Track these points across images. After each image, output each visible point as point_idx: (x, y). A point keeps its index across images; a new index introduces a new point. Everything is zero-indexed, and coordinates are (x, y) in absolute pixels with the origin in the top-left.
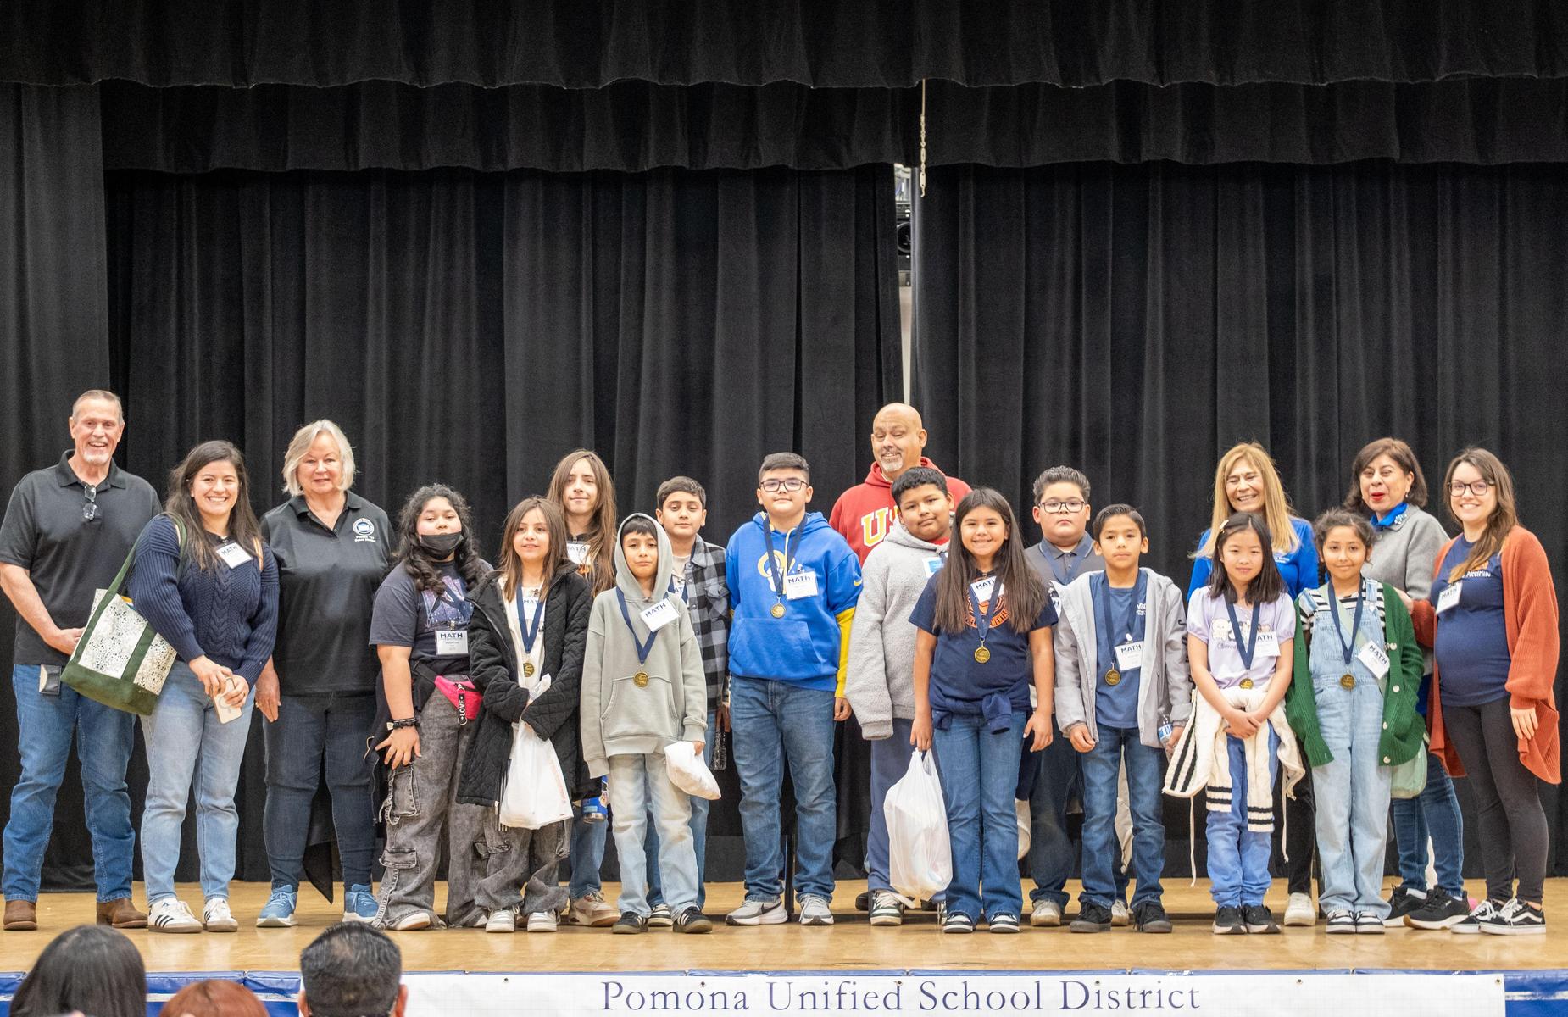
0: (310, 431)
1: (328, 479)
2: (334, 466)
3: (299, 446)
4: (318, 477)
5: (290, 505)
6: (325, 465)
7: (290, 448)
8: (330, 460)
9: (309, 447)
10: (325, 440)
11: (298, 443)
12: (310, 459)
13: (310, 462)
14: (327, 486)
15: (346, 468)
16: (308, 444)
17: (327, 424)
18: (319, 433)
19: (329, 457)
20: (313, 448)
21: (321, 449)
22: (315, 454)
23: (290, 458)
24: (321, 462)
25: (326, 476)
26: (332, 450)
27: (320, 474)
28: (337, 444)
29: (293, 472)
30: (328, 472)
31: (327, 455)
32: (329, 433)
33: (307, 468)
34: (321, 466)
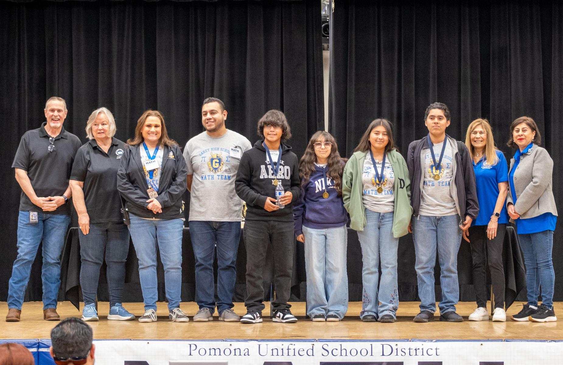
0: (96, 112)
1: (103, 133)
2: (106, 127)
3: (92, 118)
4: (99, 132)
5: (89, 143)
6: (102, 126)
9: (95, 119)
10: (102, 116)
12: (96, 123)
13: (95, 125)
14: (103, 136)
15: (111, 128)
16: (95, 117)
17: (104, 110)
18: (100, 113)
19: (105, 123)
20: (98, 119)
21: (100, 120)
22: (98, 121)
23: (89, 123)
24: (100, 125)
25: (102, 131)
26: (105, 120)
27: (100, 130)
28: (107, 118)
29: (89, 129)
30: (103, 129)
31: (103, 122)
32: (104, 113)
33: (95, 128)
34: (100, 127)
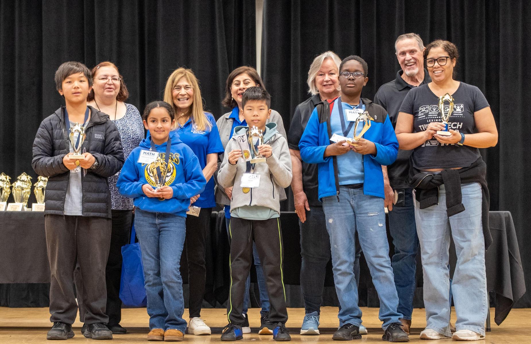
0: (321, 58)
1: (331, 85)
2: (334, 77)
3: (315, 66)
4: (325, 83)
5: (312, 101)
6: (329, 77)
7: (311, 68)
8: (332, 74)
9: (320, 67)
10: (329, 62)
11: (314, 65)
12: (321, 73)
13: (321, 75)
14: (331, 89)
16: (319, 65)
17: (331, 54)
18: (326, 59)
19: (332, 72)
20: (323, 67)
21: (327, 68)
22: (324, 70)
23: (311, 73)
24: (327, 75)
25: (330, 83)
26: (333, 68)
27: (327, 81)
28: (336, 65)
29: (312, 81)
30: (331, 80)
31: (330, 71)
32: (332, 59)
33: (319, 79)
34: (327, 77)
